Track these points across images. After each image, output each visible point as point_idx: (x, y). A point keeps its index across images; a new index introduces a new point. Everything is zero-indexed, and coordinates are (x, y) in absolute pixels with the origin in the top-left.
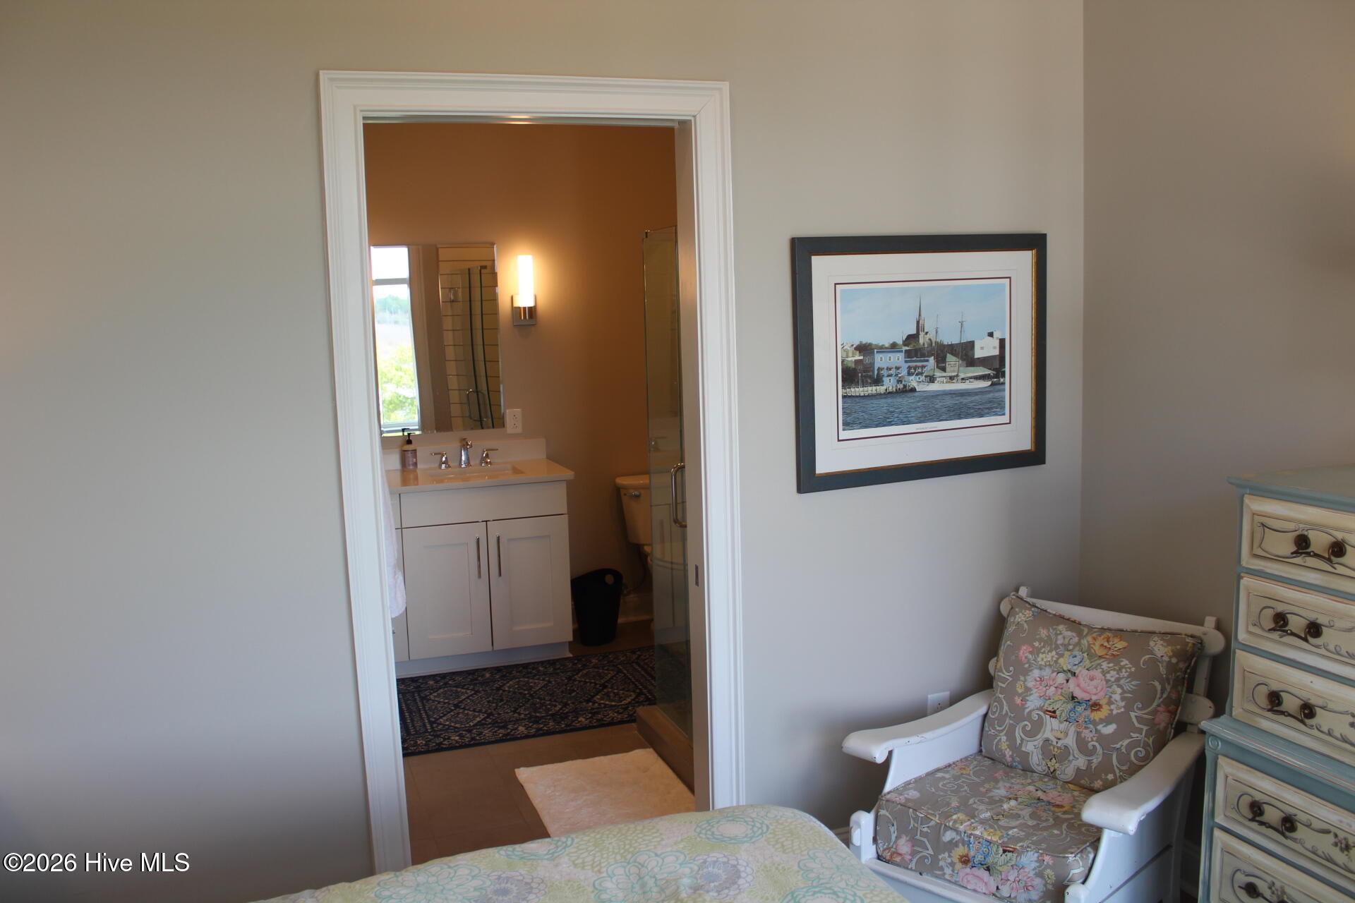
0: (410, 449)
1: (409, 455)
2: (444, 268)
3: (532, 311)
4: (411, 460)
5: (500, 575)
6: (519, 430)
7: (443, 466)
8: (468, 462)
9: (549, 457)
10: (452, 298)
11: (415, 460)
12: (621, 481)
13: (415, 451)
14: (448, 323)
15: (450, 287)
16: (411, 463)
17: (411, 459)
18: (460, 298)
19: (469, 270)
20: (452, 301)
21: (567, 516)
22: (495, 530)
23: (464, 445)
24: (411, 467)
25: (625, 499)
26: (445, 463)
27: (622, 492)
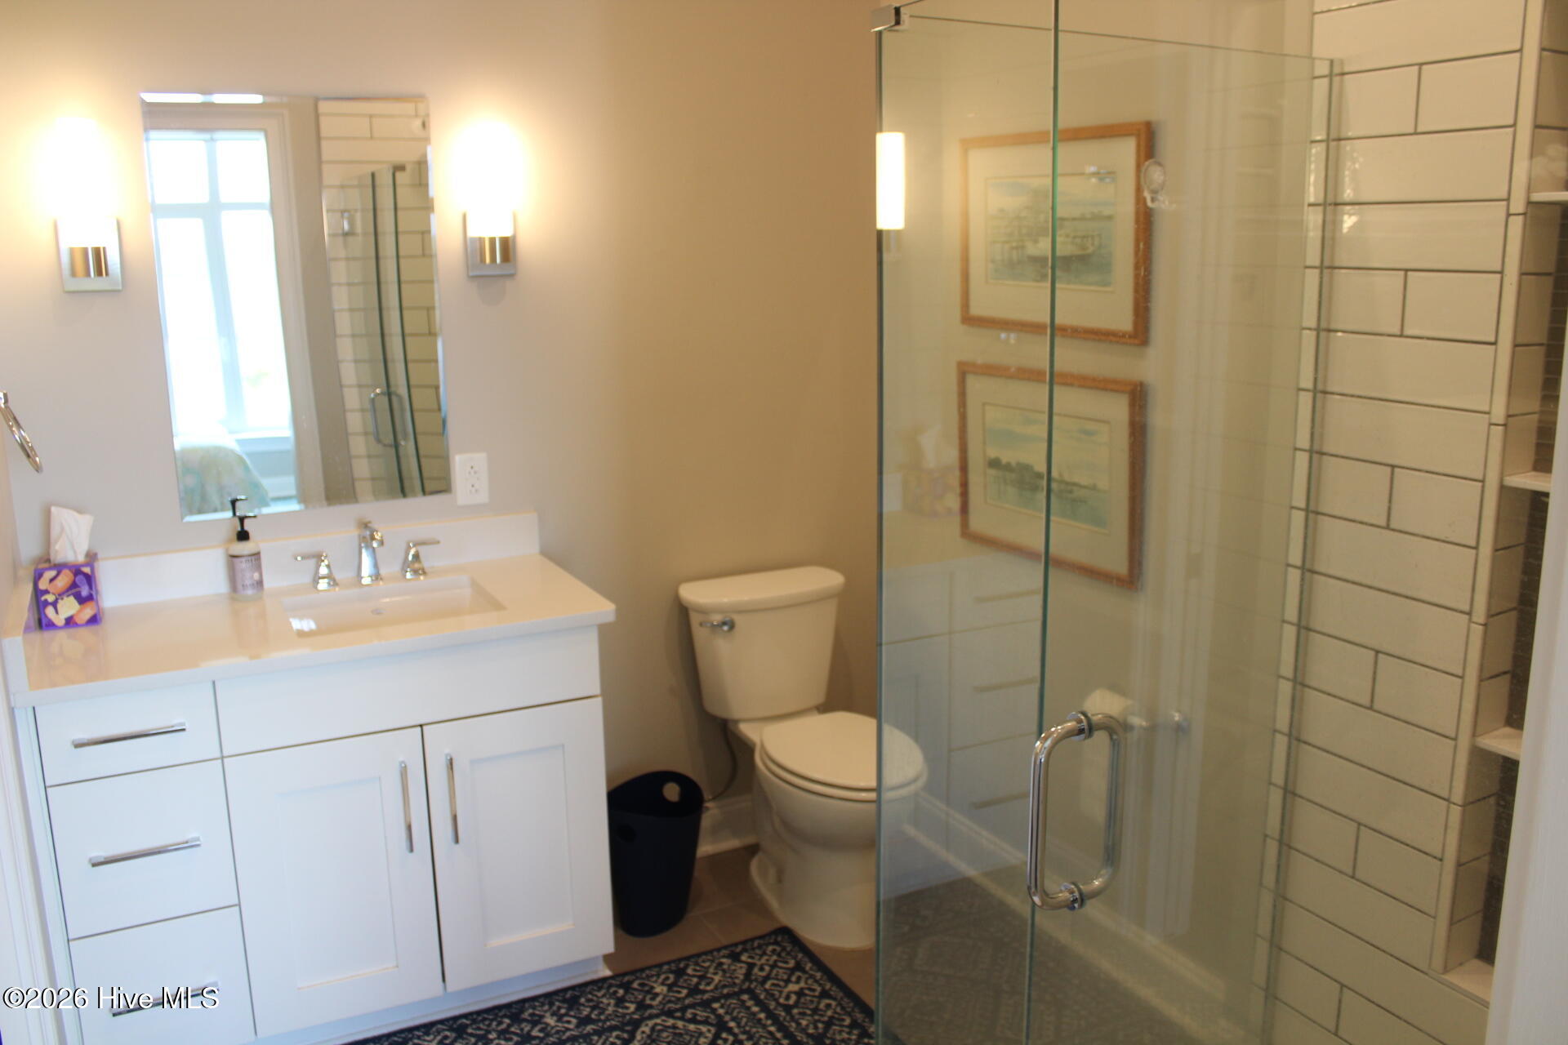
0: (246, 552)
1: (242, 565)
2: (331, 176)
3: (507, 246)
4: (251, 576)
5: (457, 841)
6: (483, 497)
7: (323, 585)
8: (377, 577)
9: (547, 553)
10: (346, 227)
11: (256, 576)
12: (694, 593)
13: (257, 555)
14: (339, 272)
15: (342, 207)
16: (248, 582)
17: (248, 575)
18: (359, 229)
19: (373, 175)
20: (346, 234)
21: (600, 699)
22: (441, 743)
23: (367, 534)
24: (250, 592)
25: (700, 634)
26: (329, 576)
27: (695, 619)
